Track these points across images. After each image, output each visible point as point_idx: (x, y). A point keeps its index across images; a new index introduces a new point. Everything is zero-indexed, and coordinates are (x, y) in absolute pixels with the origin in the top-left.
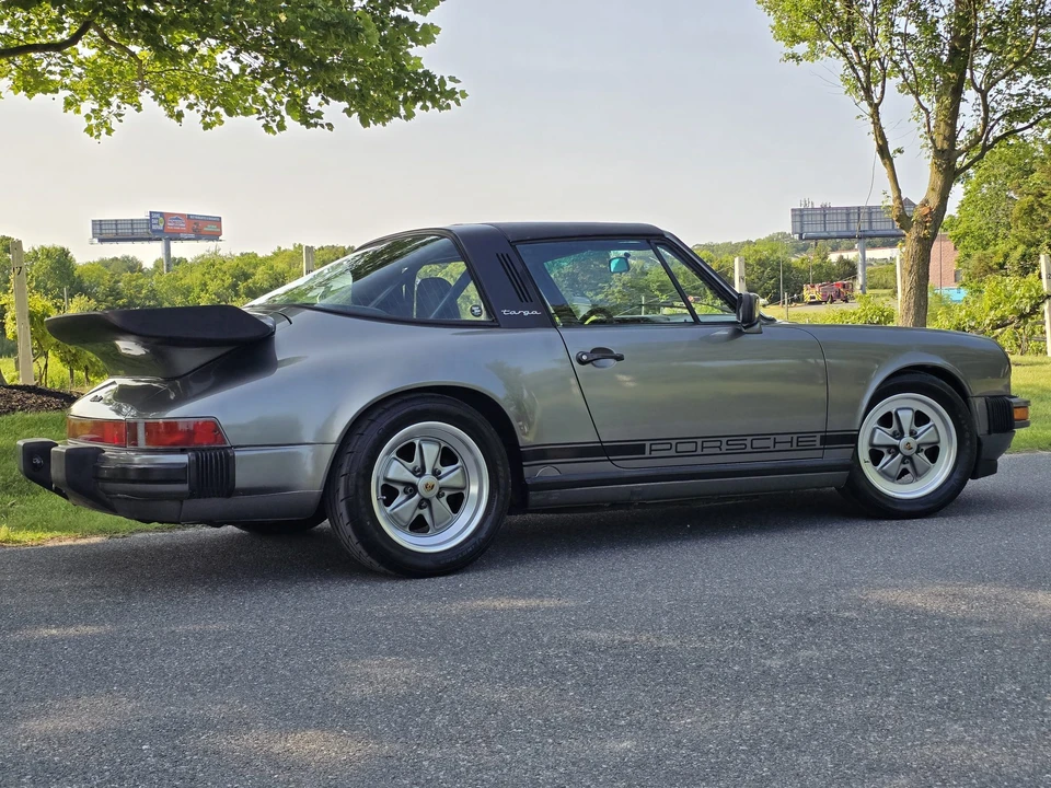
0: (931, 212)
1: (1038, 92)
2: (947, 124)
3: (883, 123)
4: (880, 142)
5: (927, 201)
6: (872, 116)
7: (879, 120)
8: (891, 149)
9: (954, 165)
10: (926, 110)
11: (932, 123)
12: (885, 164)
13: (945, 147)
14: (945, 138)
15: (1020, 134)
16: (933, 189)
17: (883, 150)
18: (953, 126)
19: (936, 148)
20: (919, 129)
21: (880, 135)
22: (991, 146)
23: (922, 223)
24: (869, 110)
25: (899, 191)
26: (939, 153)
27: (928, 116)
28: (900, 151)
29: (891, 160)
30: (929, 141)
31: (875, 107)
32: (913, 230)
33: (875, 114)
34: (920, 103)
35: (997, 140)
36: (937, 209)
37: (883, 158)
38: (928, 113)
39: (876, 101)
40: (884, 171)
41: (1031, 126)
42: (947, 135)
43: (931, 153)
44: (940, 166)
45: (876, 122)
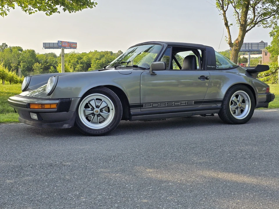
0: (239, 42)
1: (272, 8)
2: (244, 17)
3: (227, 16)
4: (226, 22)
5: (238, 39)
6: (223, 14)
7: (225, 15)
8: (229, 24)
9: (246, 29)
10: (238, 12)
11: (240, 16)
12: (227, 28)
13: (243, 23)
14: (243, 21)
15: (266, 20)
16: (240, 36)
17: (226, 24)
18: (246, 17)
19: (241, 24)
20: (236, 18)
21: (226, 20)
22: (257, 24)
23: (236, 45)
24: (223, 12)
25: (230, 36)
26: (242, 25)
27: (238, 14)
28: (232, 25)
29: (228, 27)
30: (239, 22)
31: (225, 12)
32: (234, 47)
34: (236, 10)
35: (259, 22)
36: (241, 41)
37: (226, 26)
38: (238, 13)
39: (225, 10)
40: (227, 30)
41: (269, 18)
42: (244, 20)
43: (240, 25)
44: (242, 29)
45: (225, 16)
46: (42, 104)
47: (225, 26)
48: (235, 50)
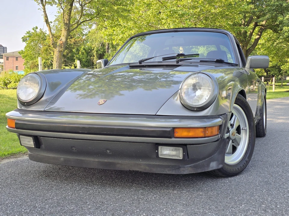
0: (63, 43)
2: (68, 15)
3: (47, 13)
4: (46, 19)
5: (62, 39)
8: (49, 21)
12: (47, 26)
13: (67, 22)
14: (67, 20)
16: (63, 36)
17: (47, 21)
19: (65, 22)
21: (46, 16)
22: (80, 24)
23: (60, 46)
24: (42, 7)
26: (66, 24)
27: (63, 11)
28: (51, 22)
29: (49, 25)
31: (44, 6)
32: (57, 48)
33: (44, 9)
34: (62, 7)
36: (65, 42)
37: (47, 24)
39: (44, 4)
43: (63, 24)
44: (66, 28)
45: (45, 12)
46: (205, 128)
47: (45, 23)
48: (60, 52)
